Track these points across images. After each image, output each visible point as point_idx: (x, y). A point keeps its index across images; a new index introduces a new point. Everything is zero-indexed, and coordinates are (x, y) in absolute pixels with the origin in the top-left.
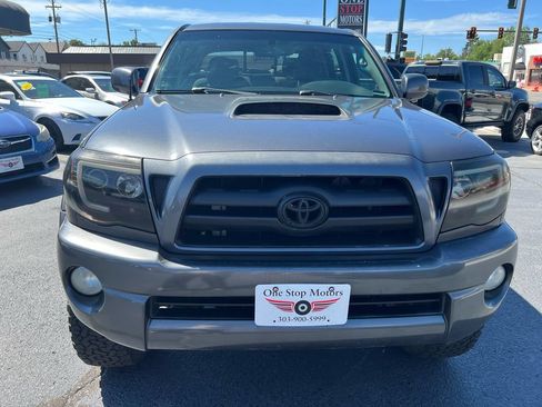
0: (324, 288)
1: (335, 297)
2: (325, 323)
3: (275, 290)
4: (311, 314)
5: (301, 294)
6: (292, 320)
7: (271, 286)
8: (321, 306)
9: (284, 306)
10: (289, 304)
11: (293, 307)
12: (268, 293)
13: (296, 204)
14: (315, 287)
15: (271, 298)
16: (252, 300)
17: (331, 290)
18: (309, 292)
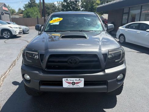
0: (78, 79)
1: (80, 81)
2: (79, 87)
3: (67, 80)
4: (75, 85)
5: (73, 80)
6: (71, 86)
7: (66, 79)
8: (78, 83)
9: (69, 83)
10: (70, 82)
11: (71, 83)
12: (65, 80)
13: (71, 60)
14: (76, 79)
15: (66, 81)
16: (62, 81)
17: (80, 79)
18: (75, 80)
